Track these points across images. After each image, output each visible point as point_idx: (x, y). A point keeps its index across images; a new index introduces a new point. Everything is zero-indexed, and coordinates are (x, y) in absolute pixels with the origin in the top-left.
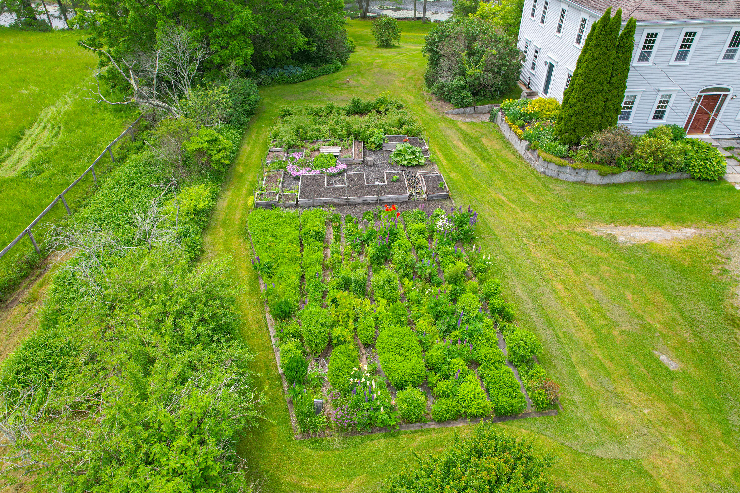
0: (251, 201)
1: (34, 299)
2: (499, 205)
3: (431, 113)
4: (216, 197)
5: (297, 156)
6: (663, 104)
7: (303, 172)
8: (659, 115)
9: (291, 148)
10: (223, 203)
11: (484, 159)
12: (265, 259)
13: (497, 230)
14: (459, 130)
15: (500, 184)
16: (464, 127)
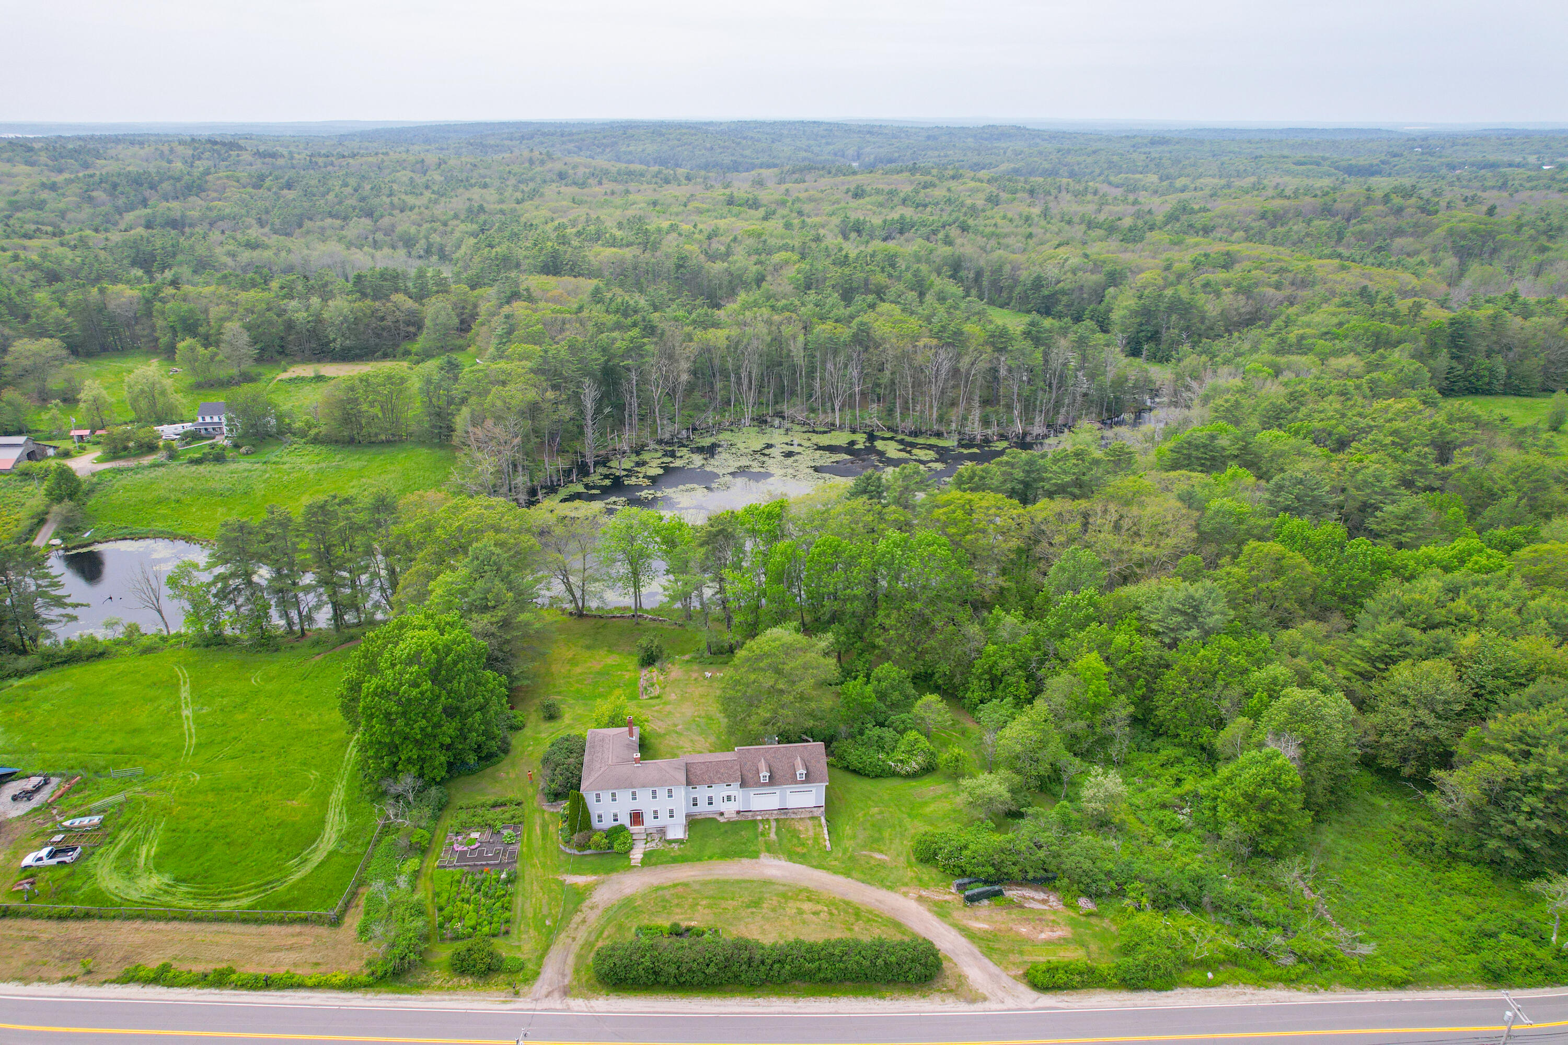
0: (437, 863)
1: (357, 906)
2: (534, 866)
3: (535, 804)
4: (422, 862)
5: (460, 838)
6: (615, 815)
7: (460, 849)
8: (616, 820)
9: (458, 834)
10: (425, 865)
11: (543, 839)
12: (437, 890)
13: (526, 877)
14: (544, 819)
15: (541, 854)
16: (546, 816)
